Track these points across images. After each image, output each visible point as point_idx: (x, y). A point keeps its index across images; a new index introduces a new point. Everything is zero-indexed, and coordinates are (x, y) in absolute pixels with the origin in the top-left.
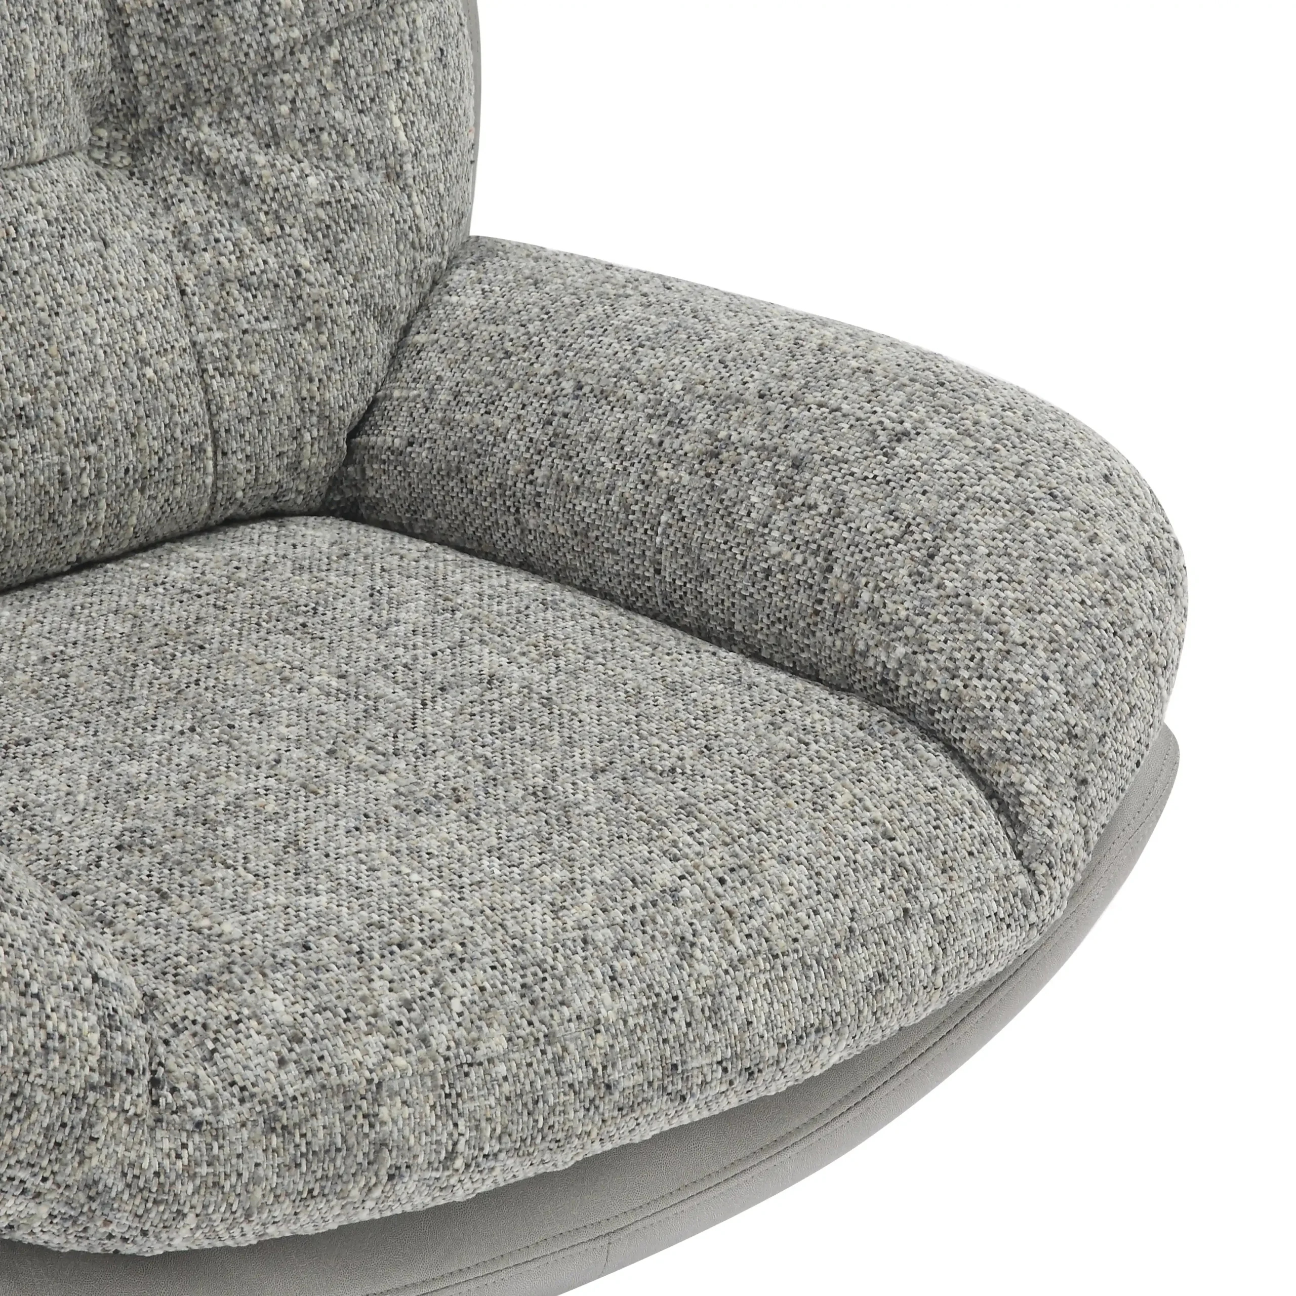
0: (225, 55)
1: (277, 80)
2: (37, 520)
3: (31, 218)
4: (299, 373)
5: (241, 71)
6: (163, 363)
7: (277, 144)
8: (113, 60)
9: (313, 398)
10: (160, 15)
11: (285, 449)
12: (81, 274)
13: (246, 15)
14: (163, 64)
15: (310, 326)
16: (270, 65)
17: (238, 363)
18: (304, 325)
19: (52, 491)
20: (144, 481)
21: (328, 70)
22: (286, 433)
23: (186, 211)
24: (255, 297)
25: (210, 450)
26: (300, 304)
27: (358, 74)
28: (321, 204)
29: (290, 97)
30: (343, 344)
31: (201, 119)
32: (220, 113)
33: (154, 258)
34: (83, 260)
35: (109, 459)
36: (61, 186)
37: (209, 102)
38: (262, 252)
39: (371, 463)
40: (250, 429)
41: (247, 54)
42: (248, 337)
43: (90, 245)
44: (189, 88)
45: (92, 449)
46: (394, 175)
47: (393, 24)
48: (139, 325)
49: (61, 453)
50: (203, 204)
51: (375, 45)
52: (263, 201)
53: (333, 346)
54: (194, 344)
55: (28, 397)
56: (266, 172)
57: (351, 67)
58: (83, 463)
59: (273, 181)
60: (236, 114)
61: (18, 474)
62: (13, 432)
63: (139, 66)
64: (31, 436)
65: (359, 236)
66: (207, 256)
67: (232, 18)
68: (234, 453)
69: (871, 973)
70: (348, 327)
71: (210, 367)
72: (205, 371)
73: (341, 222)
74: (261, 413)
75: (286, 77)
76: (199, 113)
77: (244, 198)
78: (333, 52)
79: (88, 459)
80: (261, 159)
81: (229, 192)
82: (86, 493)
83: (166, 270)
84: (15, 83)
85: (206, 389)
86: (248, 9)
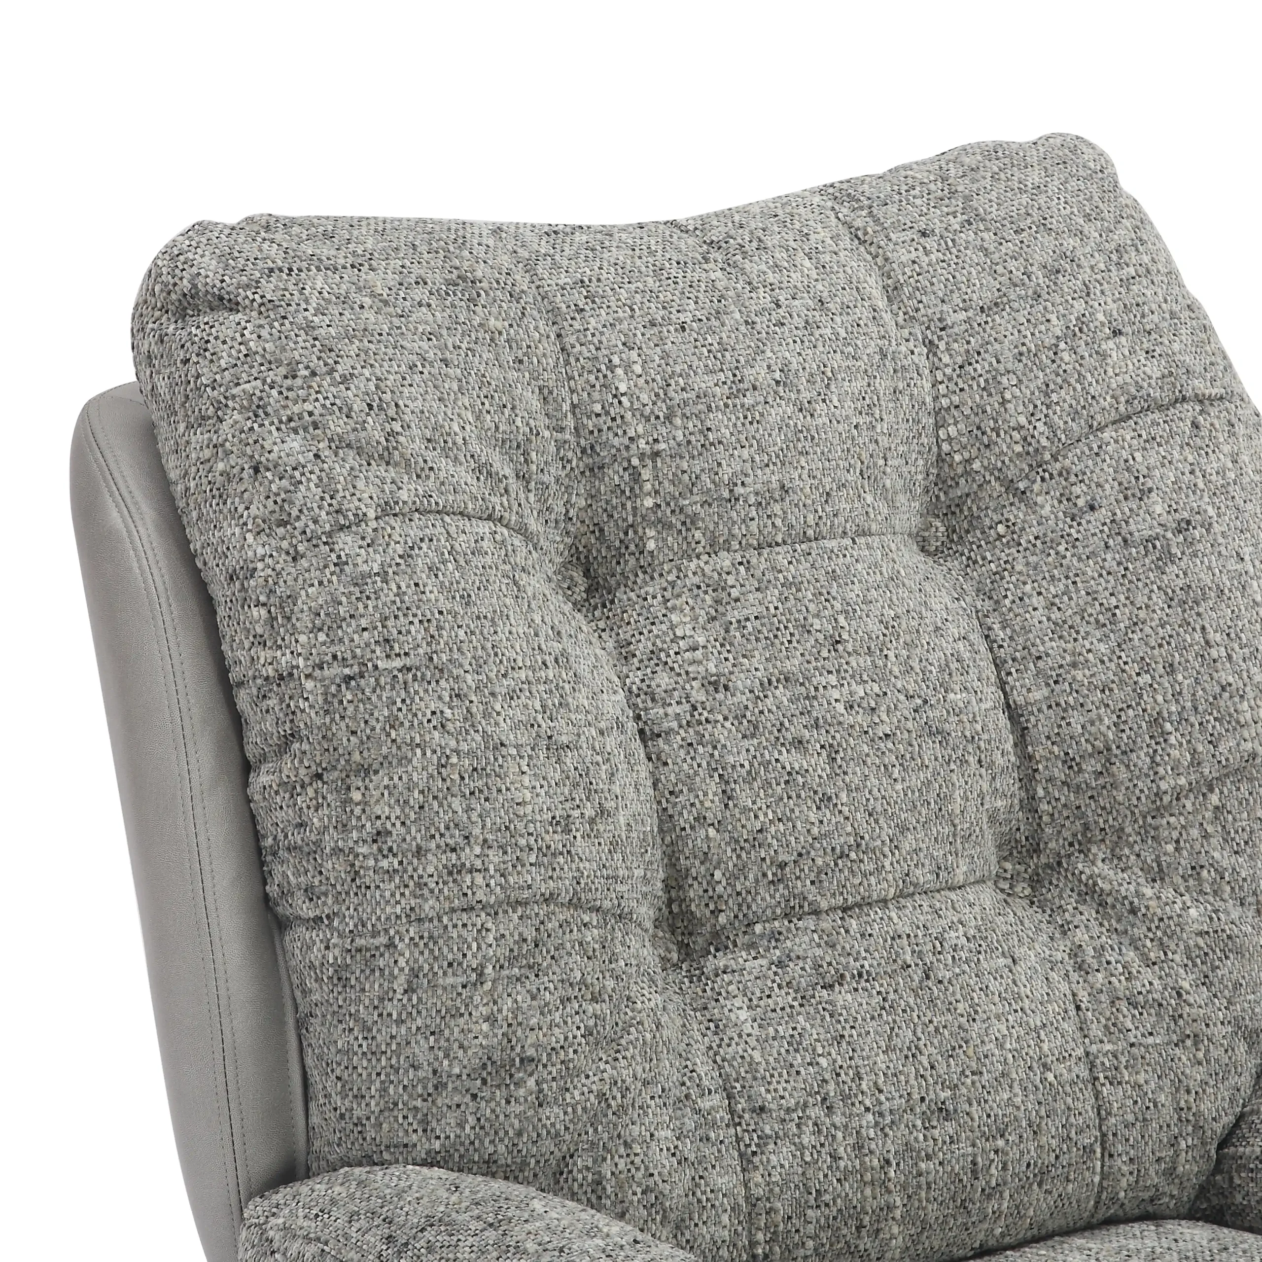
0: (1120, 798)
1: (1164, 822)
2: (951, 1205)
3: (953, 934)
4: (1179, 1086)
5: (1133, 813)
6: (1061, 1068)
7: (1162, 879)
8: (1021, 801)
9: (1189, 1109)
10: (1065, 762)
11: (1164, 1154)
12: (994, 986)
13: (1140, 763)
14: (1065, 806)
15: (1189, 1043)
16: (1158, 809)
17: (1126, 1073)
18: (1183, 1042)
19: (965, 1179)
20: (1042, 1175)
21: (1209, 815)
22: (1165, 1140)
23: (1081, 936)
24: (1141, 1014)
25: (1099, 1150)
26: (1181, 1022)
27: (1235, 819)
28: (1200, 934)
29: (1175, 837)
30: (1217, 1061)
31: (1095, 855)
32: (1112, 850)
33: (1053, 975)
34: (996, 974)
35: (1014, 1154)
36: (977, 909)
37: (1103, 840)
38: (1148, 974)
39: (1238, 1172)
40: (1134, 1134)
41: (1139, 799)
42: (1134, 1050)
43: (1002, 961)
44: (1086, 827)
45: (1000, 1143)
48: (1042, 1033)
49: (974, 1145)
50: (1096, 930)
51: (1250, 794)
52: (1149, 929)
53: (1208, 1062)
54: (1087, 1054)
55: (949, 1093)
56: (1153, 904)
57: (1228, 812)
58: (992, 1155)
59: (1159, 911)
60: (1127, 851)
61: (937, 1162)
62: (935, 1123)
63: (1044, 807)
64: (950, 1128)
65: (1233, 964)
66: (1099, 976)
67: (1128, 766)
68: (1119, 1155)
70: (1222, 1045)
71: (1101, 1075)
72: (1096, 1079)
73: (1218, 950)
74: (1145, 1120)
75: (1172, 820)
76: (1094, 849)
77: (1133, 926)
78: (1214, 799)
79: (996, 1152)
80: (1148, 892)
81: (1119, 921)
82: (993, 1183)
83: (1064, 987)
84: (943, 816)
85: (1097, 1095)
86: (1141, 759)
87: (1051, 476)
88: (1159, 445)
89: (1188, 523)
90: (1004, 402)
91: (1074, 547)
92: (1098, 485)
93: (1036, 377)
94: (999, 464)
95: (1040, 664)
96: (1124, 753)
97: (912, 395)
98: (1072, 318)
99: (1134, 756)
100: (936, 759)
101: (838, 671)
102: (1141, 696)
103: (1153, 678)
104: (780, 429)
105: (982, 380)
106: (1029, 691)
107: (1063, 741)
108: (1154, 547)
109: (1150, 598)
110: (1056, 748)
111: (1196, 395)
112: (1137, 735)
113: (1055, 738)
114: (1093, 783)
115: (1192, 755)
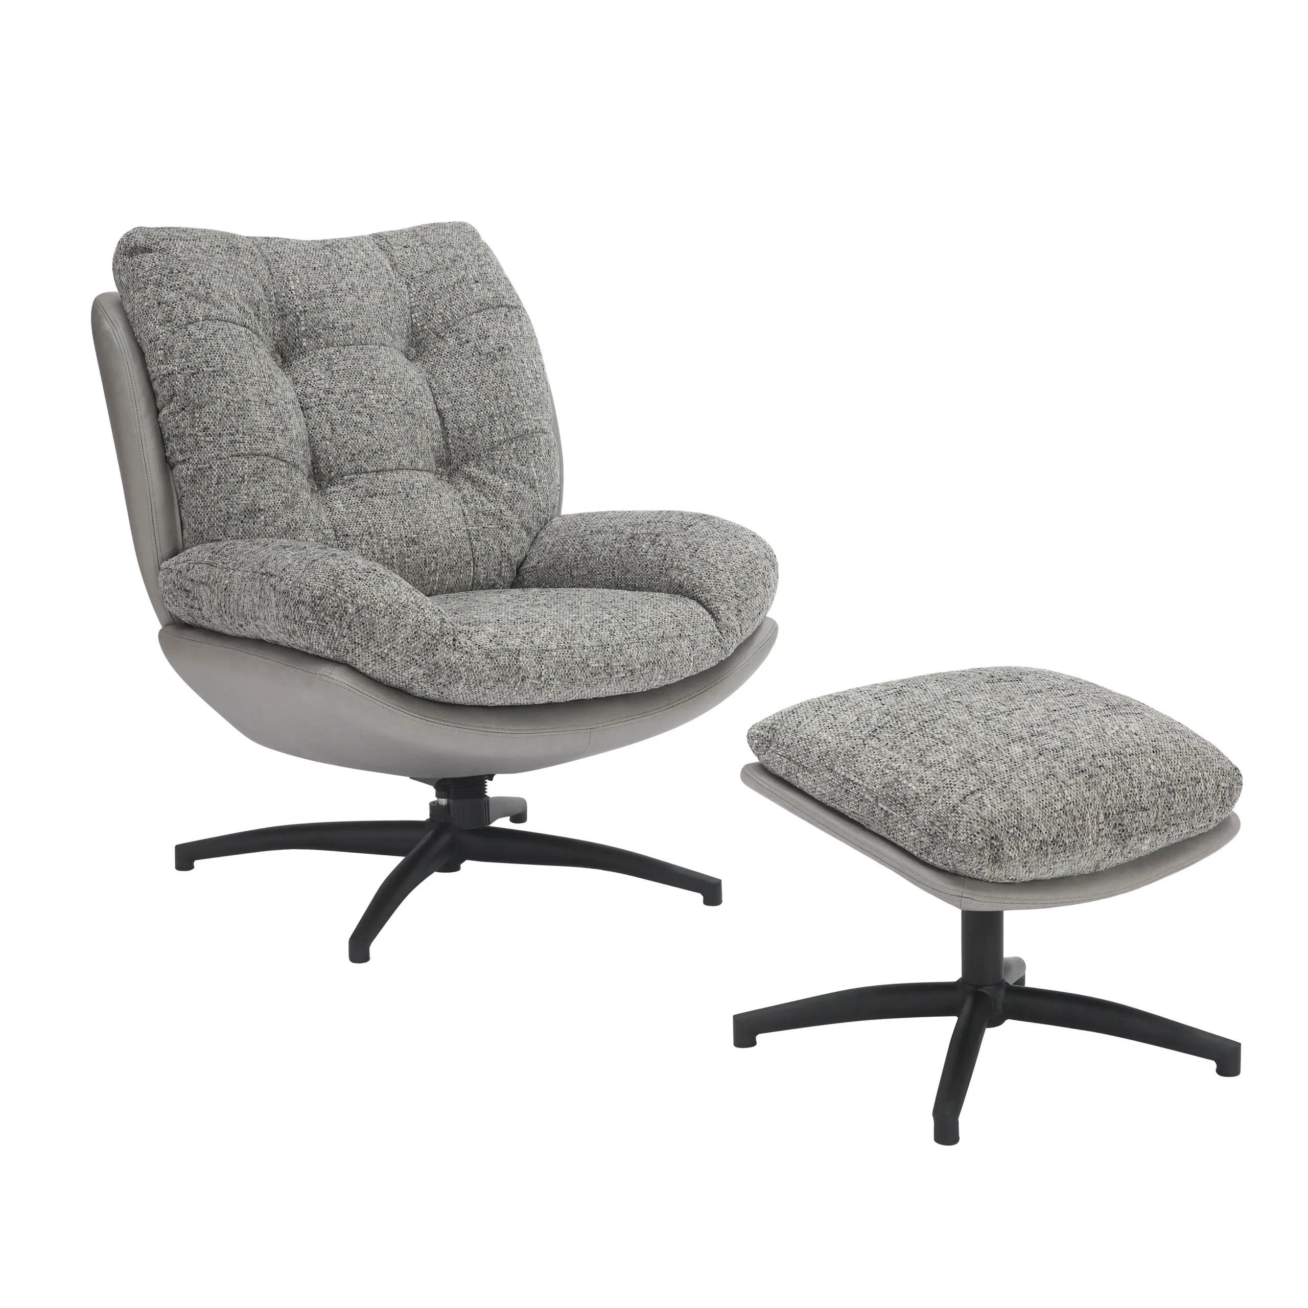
0: (479, 443)
1: (495, 453)
3: (417, 484)
4: (501, 543)
5: (484, 449)
6: (457, 533)
7: (495, 473)
8: (443, 445)
9: (505, 552)
10: (458, 430)
11: (496, 568)
12: (432, 503)
13: (486, 431)
14: (459, 446)
15: (505, 528)
16: (493, 448)
17: (482, 537)
18: (503, 528)
20: (451, 569)
21: (512, 451)
22: (497, 562)
23: (465, 492)
24: (487, 518)
25: (472, 563)
26: (502, 521)
27: (521, 453)
28: (509, 492)
30: (515, 536)
31: (471, 465)
32: (477, 463)
33: (455, 503)
34: (433, 499)
35: (440, 560)
36: (427, 478)
37: (473, 459)
38: (489, 505)
39: (526, 573)
40: (485, 559)
41: (486, 444)
42: (485, 529)
43: (436, 495)
44: (467, 454)
45: (435, 555)
46: (533, 487)
48: (450, 520)
49: (425, 555)
50: (471, 490)
52: (490, 490)
53: (512, 536)
54: (468, 530)
55: (416, 535)
56: (492, 481)
57: (519, 451)
58: (432, 559)
59: (494, 484)
60: (482, 463)
62: (411, 545)
63: (451, 446)
64: (416, 548)
65: (521, 503)
66: (472, 504)
67: (481, 432)
68: (480, 566)
69: (669, 650)
70: (517, 531)
72: (471, 539)
73: (515, 498)
74: (489, 554)
75: (498, 452)
76: (470, 462)
77: (484, 489)
78: (514, 446)
79: (434, 558)
80: (490, 477)
81: (479, 487)
82: (432, 570)
83: (459, 507)
84: (413, 443)
85: (471, 544)
86: (486, 429)
87: (453, 331)
88: (492, 321)
89: (503, 348)
90: (435, 305)
91: (461, 355)
92: (470, 334)
93: (447, 296)
94: (434, 327)
95: (449, 395)
96: (480, 427)
97: (401, 300)
98: (460, 276)
99: (484, 428)
100: (410, 423)
101: (373, 389)
102: (486, 407)
103: (490, 401)
104: (351, 305)
105: (427, 297)
106: (445, 404)
107: (458, 423)
108: (490, 356)
109: (489, 373)
111: (506, 305)
112: (484, 421)
113: (455, 422)
114: (469, 438)
115: (505, 429)
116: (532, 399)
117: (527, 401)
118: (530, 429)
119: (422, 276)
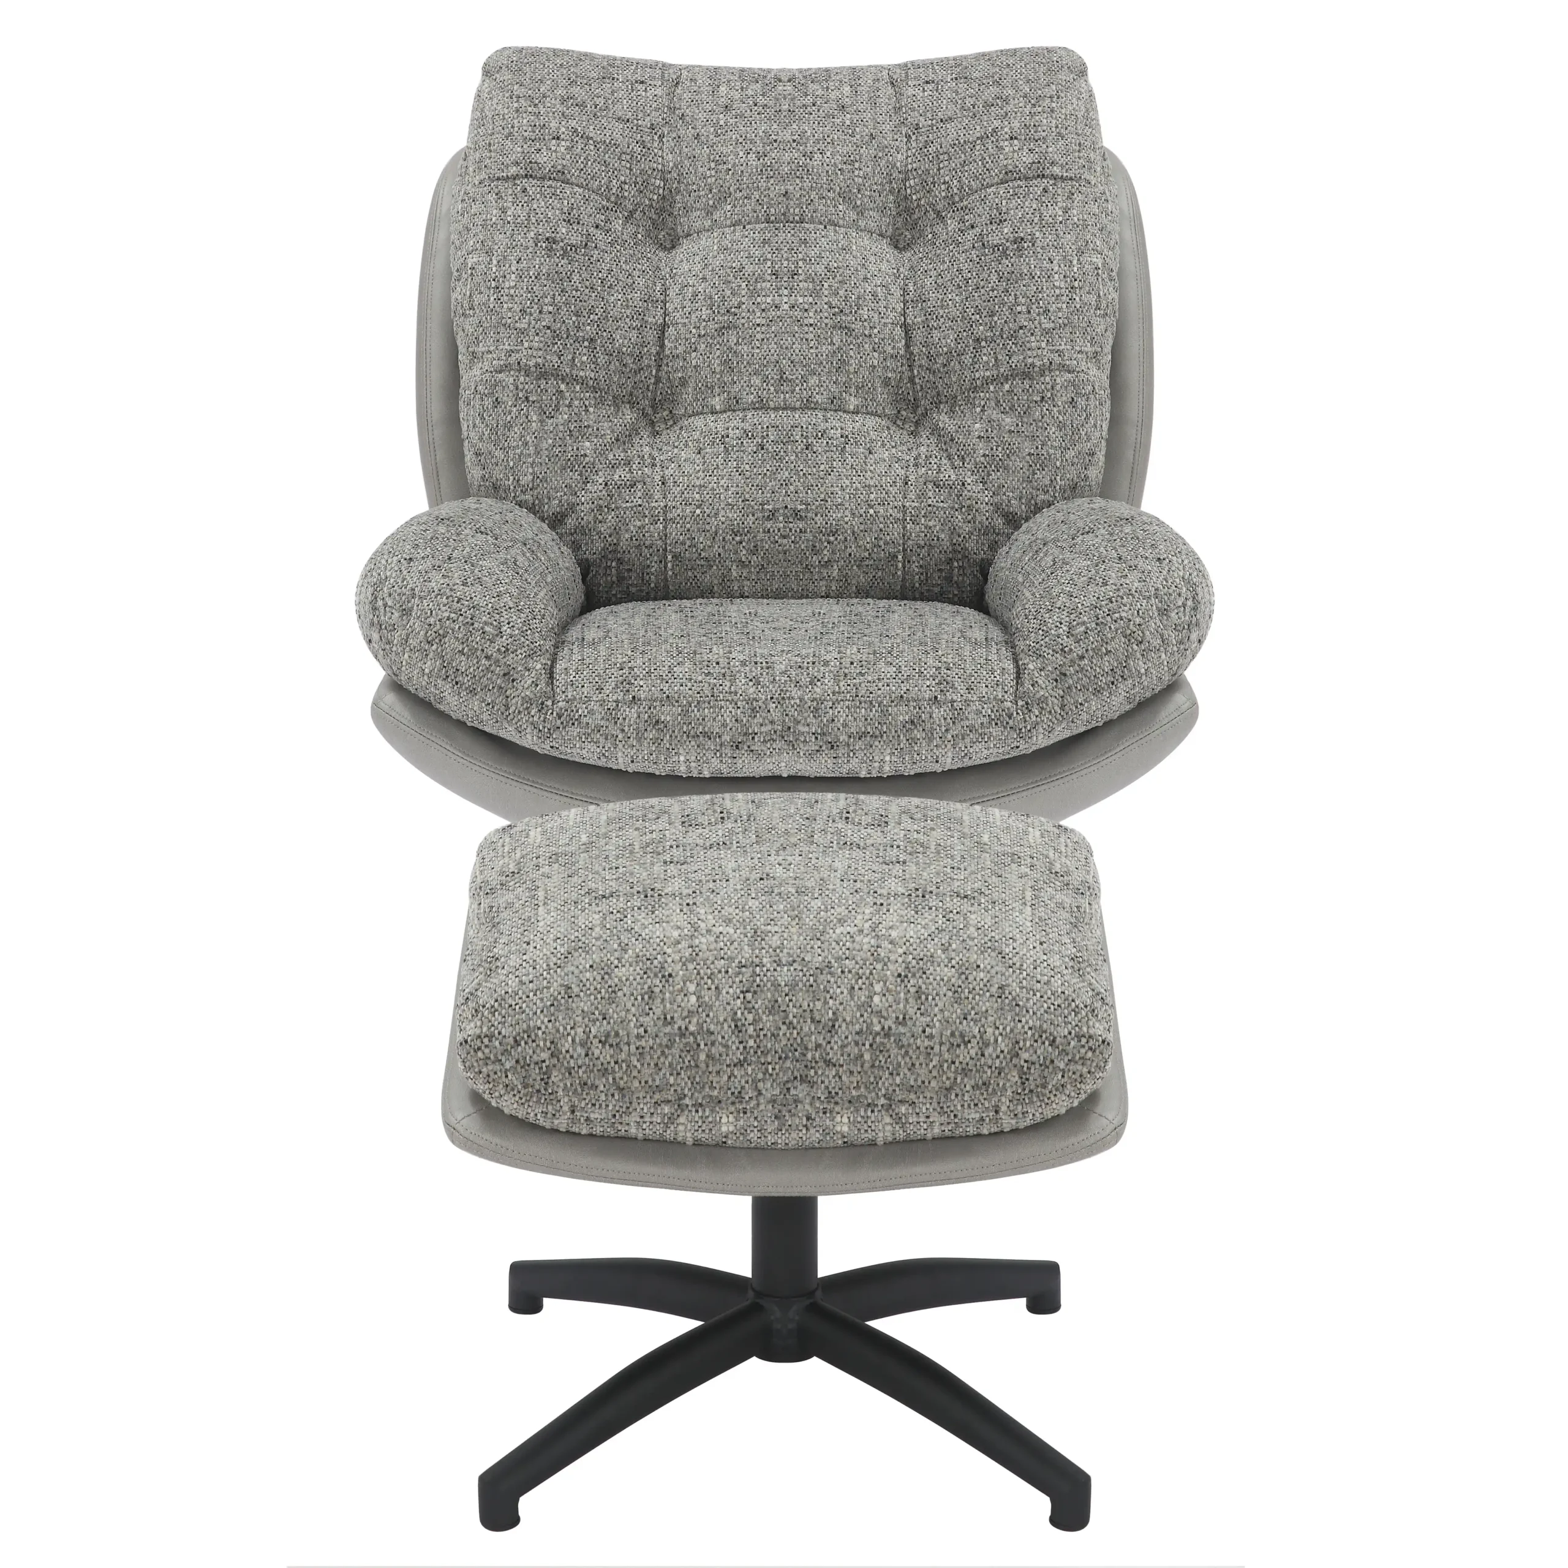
0: (955, 380)
4: (954, 531)
5: (961, 389)
6: (881, 509)
9: (959, 545)
10: (928, 357)
11: (943, 567)
12: (849, 460)
13: (967, 362)
14: (928, 381)
16: (975, 388)
17: (923, 519)
20: (860, 562)
22: (944, 559)
23: (923, 449)
24: (939, 491)
26: (961, 499)
27: (1018, 399)
31: (942, 410)
32: (950, 408)
34: (854, 456)
35: (840, 546)
36: (859, 424)
37: (946, 402)
38: (950, 472)
40: (924, 552)
41: (964, 381)
42: (931, 509)
43: (861, 451)
44: (938, 394)
47: (1042, 378)
48: (873, 490)
49: (815, 537)
50: (932, 447)
51: (1030, 387)
53: (974, 522)
55: (803, 507)
58: (826, 544)
63: (917, 380)
67: (960, 363)
68: (914, 562)
70: (985, 515)
71: (908, 519)
74: (931, 545)
75: (982, 394)
76: (941, 407)
78: (1007, 387)
79: (828, 543)
81: (945, 444)
82: (827, 559)
83: (900, 472)
85: (904, 528)
86: (967, 359)
87: (958, 210)
88: (1019, 198)
89: (1022, 239)
90: (939, 170)
91: (958, 246)
92: (979, 215)
93: (960, 157)
94: (934, 202)
95: (924, 304)
96: (958, 355)
97: (888, 160)
98: (990, 129)
99: (963, 357)
100: (842, 341)
101: (791, 289)
102: (972, 326)
103: (981, 317)
104: (789, 163)
105: (930, 157)
106: (916, 317)
107: (928, 346)
108: (998, 249)
109: (989, 276)
110: (924, 349)
111: (1052, 175)
112: (966, 346)
113: (926, 345)
114: (942, 370)
115: (996, 360)
116: (1053, 318)
117: (1043, 320)
118: (1038, 364)
119: (932, 126)
